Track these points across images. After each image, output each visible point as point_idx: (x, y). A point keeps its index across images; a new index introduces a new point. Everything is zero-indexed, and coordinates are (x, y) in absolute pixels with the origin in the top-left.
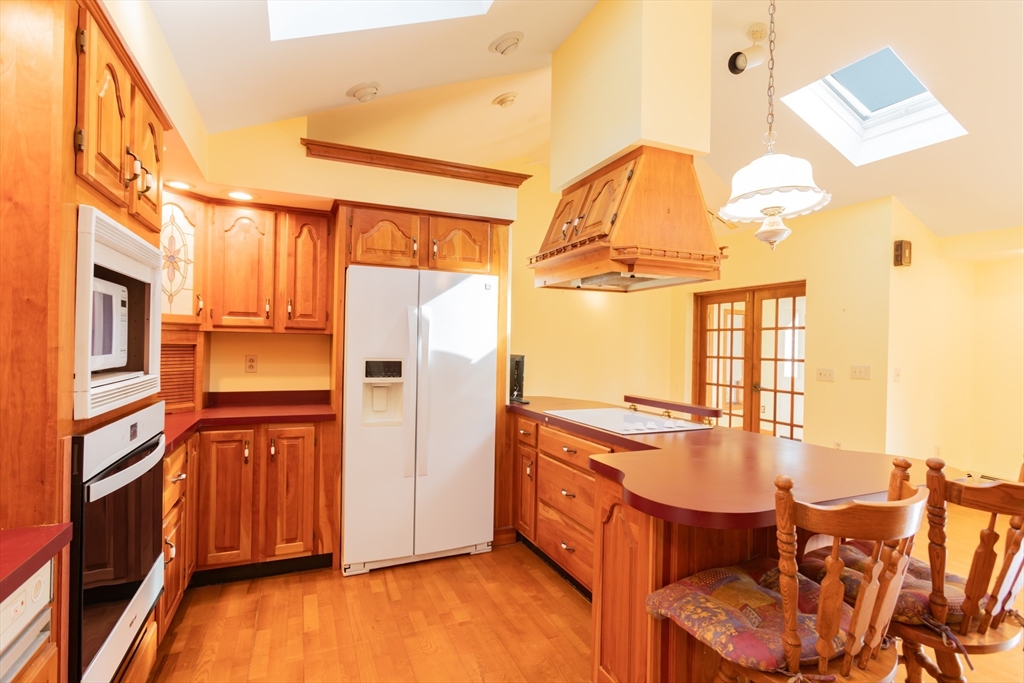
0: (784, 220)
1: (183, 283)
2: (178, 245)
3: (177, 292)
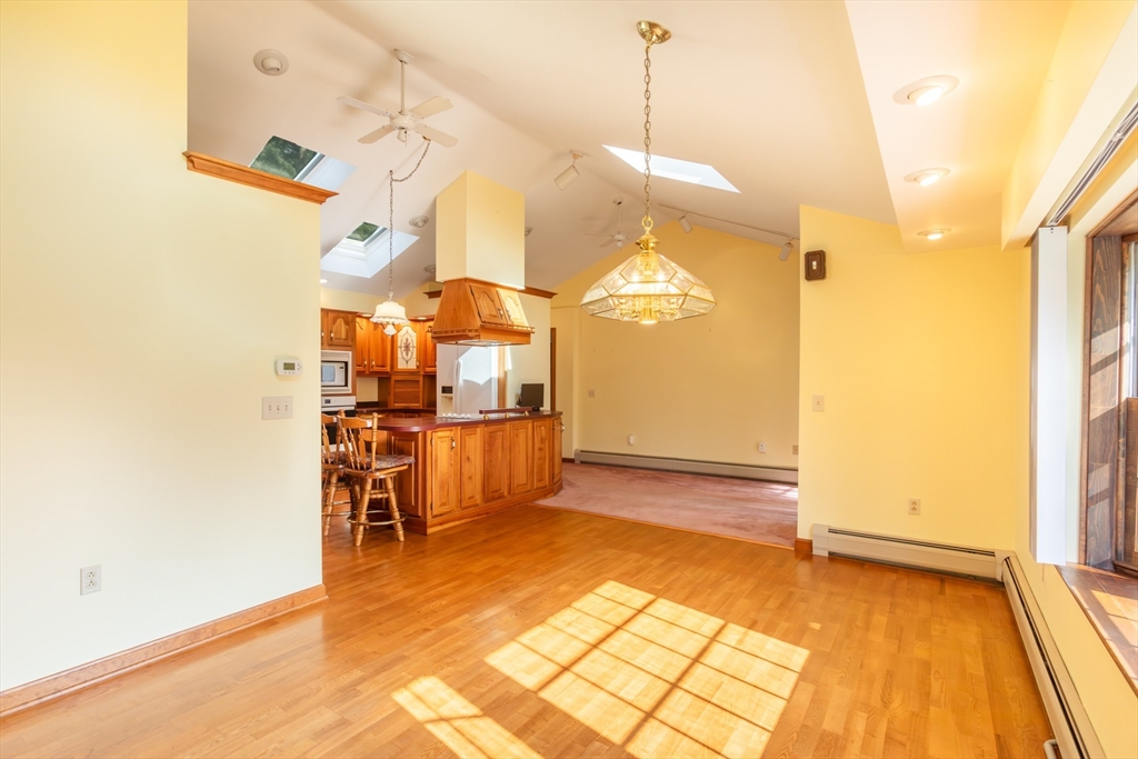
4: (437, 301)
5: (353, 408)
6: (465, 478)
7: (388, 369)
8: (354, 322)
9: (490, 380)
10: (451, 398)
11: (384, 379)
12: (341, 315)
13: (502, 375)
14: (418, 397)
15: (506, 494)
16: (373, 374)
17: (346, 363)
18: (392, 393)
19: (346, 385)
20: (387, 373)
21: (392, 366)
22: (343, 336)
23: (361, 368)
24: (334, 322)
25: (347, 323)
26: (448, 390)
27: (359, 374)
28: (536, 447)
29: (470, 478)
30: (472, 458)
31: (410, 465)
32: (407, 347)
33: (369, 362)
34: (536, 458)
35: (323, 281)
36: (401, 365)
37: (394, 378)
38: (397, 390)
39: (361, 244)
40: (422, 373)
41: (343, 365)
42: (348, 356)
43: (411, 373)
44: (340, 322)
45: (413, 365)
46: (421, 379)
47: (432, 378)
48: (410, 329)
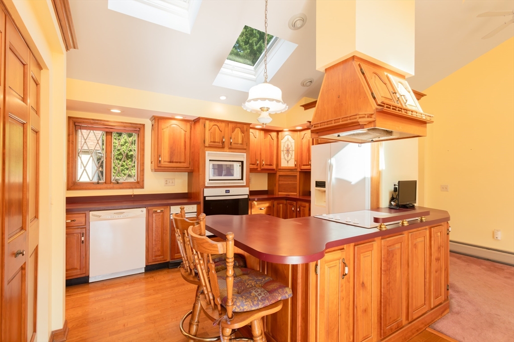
0: (270, 114)
1: (291, 157)
2: (290, 146)
3: (290, 160)
4: (312, 111)
5: (246, 197)
6: (359, 313)
7: (274, 167)
8: (248, 131)
9: (364, 179)
10: (325, 192)
11: (272, 174)
12: (238, 125)
13: (375, 175)
14: (295, 188)
15: (404, 322)
16: (263, 170)
17: (242, 162)
18: (277, 185)
19: (242, 179)
20: (274, 169)
21: (277, 165)
22: (240, 141)
23: (255, 167)
24: (233, 131)
25: (243, 132)
26: (321, 184)
27: (252, 171)
28: (433, 258)
29: (365, 311)
30: (368, 284)
31: (285, 302)
32: (288, 151)
33: (261, 162)
34: (433, 270)
35: (223, 98)
36: (284, 164)
37: (279, 174)
38: (280, 182)
39: (252, 68)
40: (299, 170)
41: (240, 163)
42: (243, 157)
43: (291, 170)
44: (238, 131)
45: (292, 164)
46: (298, 174)
47: (307, 174)
48: (290, 137)
